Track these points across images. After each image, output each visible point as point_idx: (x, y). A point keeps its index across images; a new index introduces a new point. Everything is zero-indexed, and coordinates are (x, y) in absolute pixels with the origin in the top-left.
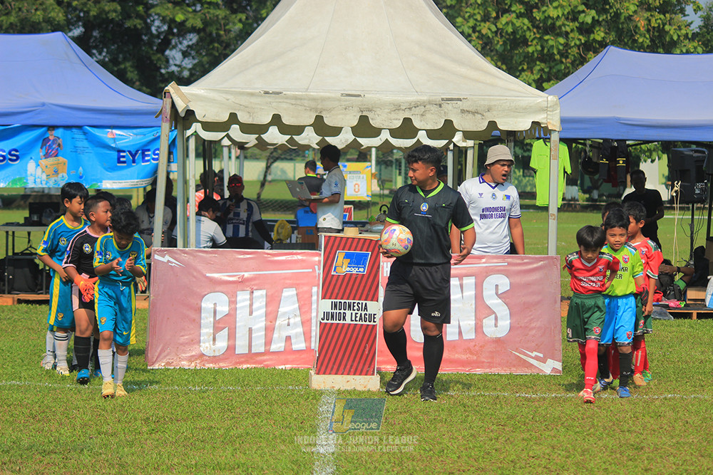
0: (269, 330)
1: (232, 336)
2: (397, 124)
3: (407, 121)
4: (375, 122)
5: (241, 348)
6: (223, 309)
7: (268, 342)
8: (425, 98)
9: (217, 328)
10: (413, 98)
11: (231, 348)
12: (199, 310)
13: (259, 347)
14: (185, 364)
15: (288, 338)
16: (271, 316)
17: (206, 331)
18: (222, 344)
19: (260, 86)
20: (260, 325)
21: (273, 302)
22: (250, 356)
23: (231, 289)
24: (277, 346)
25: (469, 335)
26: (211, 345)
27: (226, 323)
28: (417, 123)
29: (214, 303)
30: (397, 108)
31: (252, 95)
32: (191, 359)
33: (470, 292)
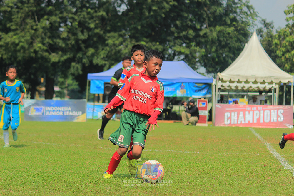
0: (238, 120)
1: (231, 120)
2: (262, 81)
3: (264, 81)
4: (258, 80)
5: (232, 123)
6: (229, 116)
7: (237, 121)
8: (267, 76)
9: (228, 119)
10: (265, 76)
11: (230, 123)
12: (224, 116)
13: (236, 122)
14: (222, 126)
15: (241, 121)
16: (238, 117)
17: (226, 119)
18: (229, 122)
19: (236, 73)
20: (236, 118)
21: (238, 114)
22: (234, 124)
23: (230, 112)
24: (239, 122)
25: (276, 121)
26: (227, 122)
27: (230, 118)
28: (266, 81)
29: (227, 114)
30: (262, 78)
31: (234, 75)
32: (223, 125)
33: (276, 113)
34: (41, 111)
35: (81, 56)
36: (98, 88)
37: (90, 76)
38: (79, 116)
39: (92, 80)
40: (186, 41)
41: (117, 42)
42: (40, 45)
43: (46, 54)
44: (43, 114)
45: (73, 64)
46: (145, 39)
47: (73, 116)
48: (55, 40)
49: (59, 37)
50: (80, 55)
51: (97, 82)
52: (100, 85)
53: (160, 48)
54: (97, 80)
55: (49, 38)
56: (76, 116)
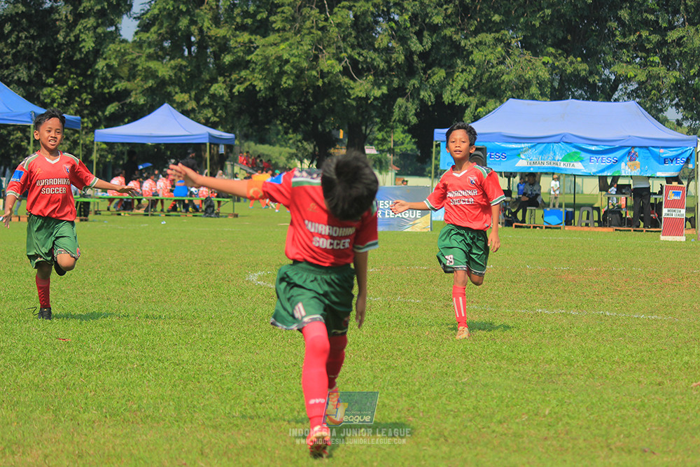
35: (417, 85)
37: (438, 134)
38: (416, 218)
40: (640, 54)
41: (492, 57)
42: (333, 61)
43: (345, 79)
45: (400, 101)
46: (551, 50)
47: (402, 218)
48: (364, 52)
49: (371, 46)
50: (414, 82)
53: (583, 68)
55: (353, 47)
56: (409, 220)
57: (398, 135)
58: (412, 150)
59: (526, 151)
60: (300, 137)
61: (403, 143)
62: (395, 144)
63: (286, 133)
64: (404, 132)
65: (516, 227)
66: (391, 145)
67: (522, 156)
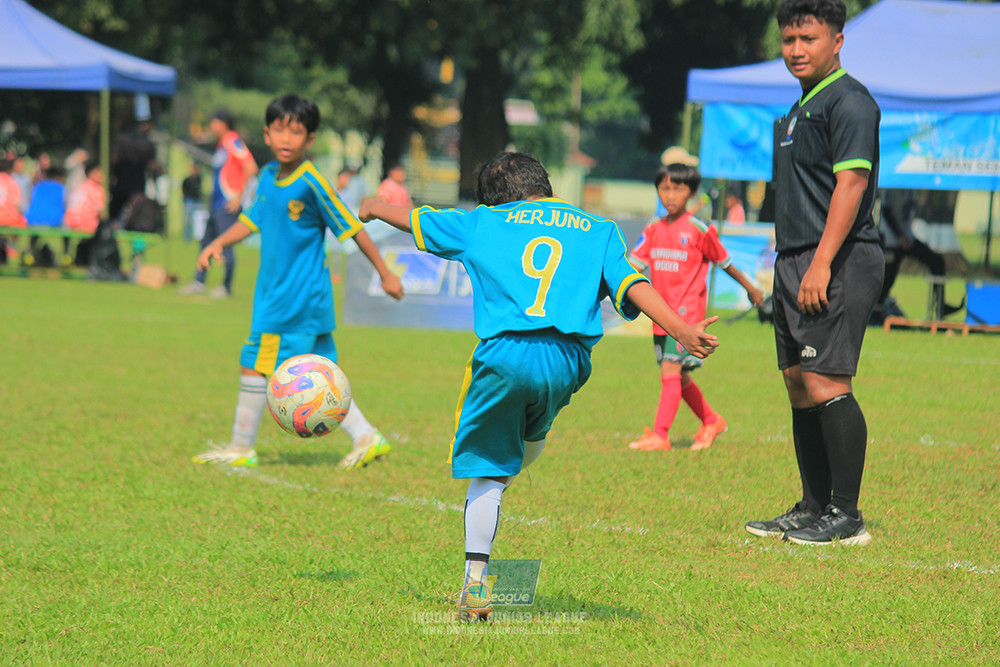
34: (434, 274)
36: (743, 146)
37: (702, 82)
39: (714, 103)
44: (445, 286)
51: (739, 118)
52: (753, 134)
54: (739, 104)
57: (594, 75)
58: (627, 115)
59: (924, 132)
60: (340, 76)
61: (603, 97)
62: (586, 98)
63: (307, 65)
64: (608, 68)
65: (894, 327)
66: (575, 100)
67: (915, 146)
